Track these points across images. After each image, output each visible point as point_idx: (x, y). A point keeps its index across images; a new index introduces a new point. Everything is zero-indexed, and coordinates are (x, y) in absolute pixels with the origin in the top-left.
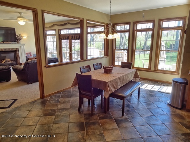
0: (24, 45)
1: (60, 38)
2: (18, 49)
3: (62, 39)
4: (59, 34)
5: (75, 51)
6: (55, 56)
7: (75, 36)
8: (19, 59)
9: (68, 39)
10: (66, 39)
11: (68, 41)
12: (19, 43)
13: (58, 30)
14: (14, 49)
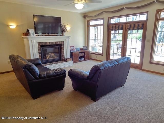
0: (69, 37)
1: (110, 28)
2: (63, 43)
3: (112, 30)
4: (109, 23)
5: (115, 43)
6: (99, 50)
7: (134, 25)
8: (64, 54)
9: (122, 29)
10: (119, 29)
11: (121, 32)
12: (63, 35)
13: (108, 18)
14: (59, 42)
